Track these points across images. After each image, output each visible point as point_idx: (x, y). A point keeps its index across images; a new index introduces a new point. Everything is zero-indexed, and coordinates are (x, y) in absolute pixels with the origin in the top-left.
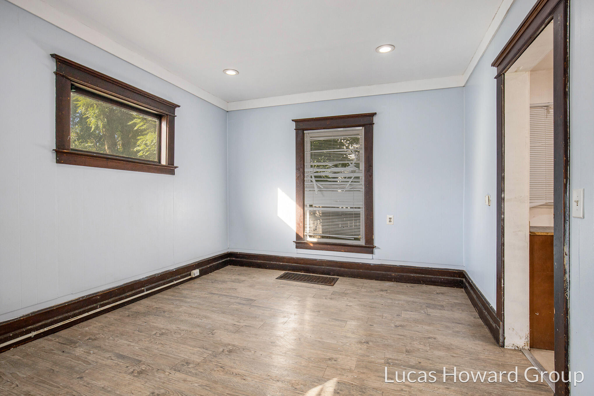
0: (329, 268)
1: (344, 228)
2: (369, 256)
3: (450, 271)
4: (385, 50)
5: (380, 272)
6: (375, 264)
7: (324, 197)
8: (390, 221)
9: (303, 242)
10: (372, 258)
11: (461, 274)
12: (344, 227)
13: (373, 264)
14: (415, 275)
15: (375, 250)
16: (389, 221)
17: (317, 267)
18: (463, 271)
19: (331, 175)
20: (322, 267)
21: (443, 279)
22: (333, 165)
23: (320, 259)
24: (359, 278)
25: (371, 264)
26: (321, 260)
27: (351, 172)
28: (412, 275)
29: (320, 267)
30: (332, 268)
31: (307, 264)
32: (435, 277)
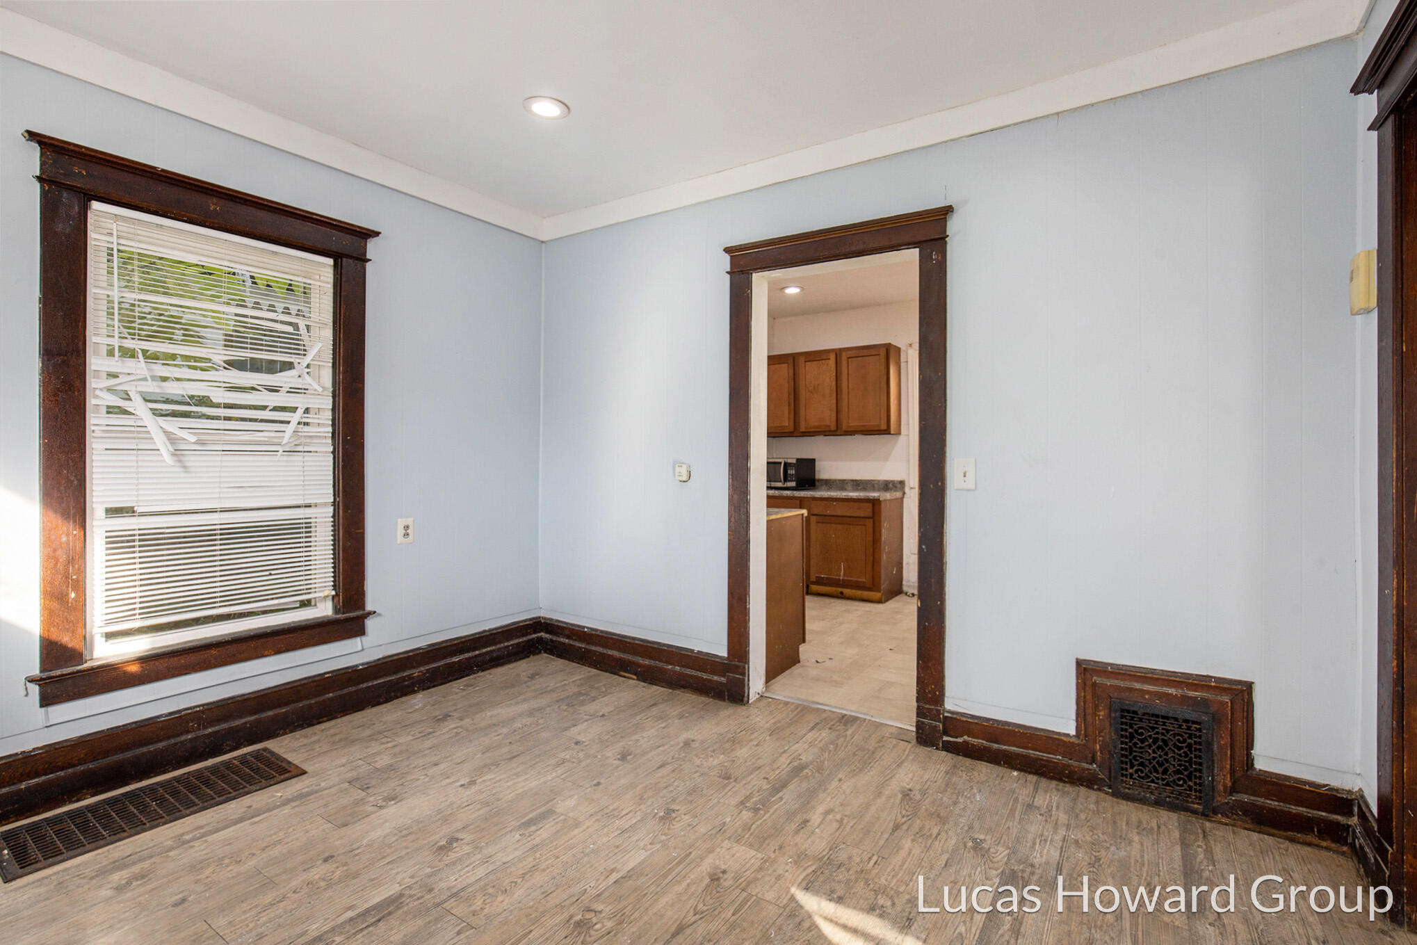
0: (216, 728)
1: (271, 574)
2: (355, 644)
3: (521, 624)
4: (546, 109)
5: (383, 681)
6: (367, 663)
7: (190, 475)
8: (406, 535)
9: (85, 666)
10: (360, 648)
11: (538, 625)
12: (273, 572)
13: (362, 664)
14: (462, 657)
15: (370, 623)
16: (402, 534)
17: (160, 745)
18: (540, 617)
19: (219, 396)
20: (183, 738)
21: (511, 645)
22: (225, 362)
23: (171, 714)
24: (325, 719)
25: (357, 666)
26: (179, 711)
27: (288, 392)
28: (456, 659)
29: (172, 741)
30: (225, 726)
31: (106, 754)
32: (498, 646)
